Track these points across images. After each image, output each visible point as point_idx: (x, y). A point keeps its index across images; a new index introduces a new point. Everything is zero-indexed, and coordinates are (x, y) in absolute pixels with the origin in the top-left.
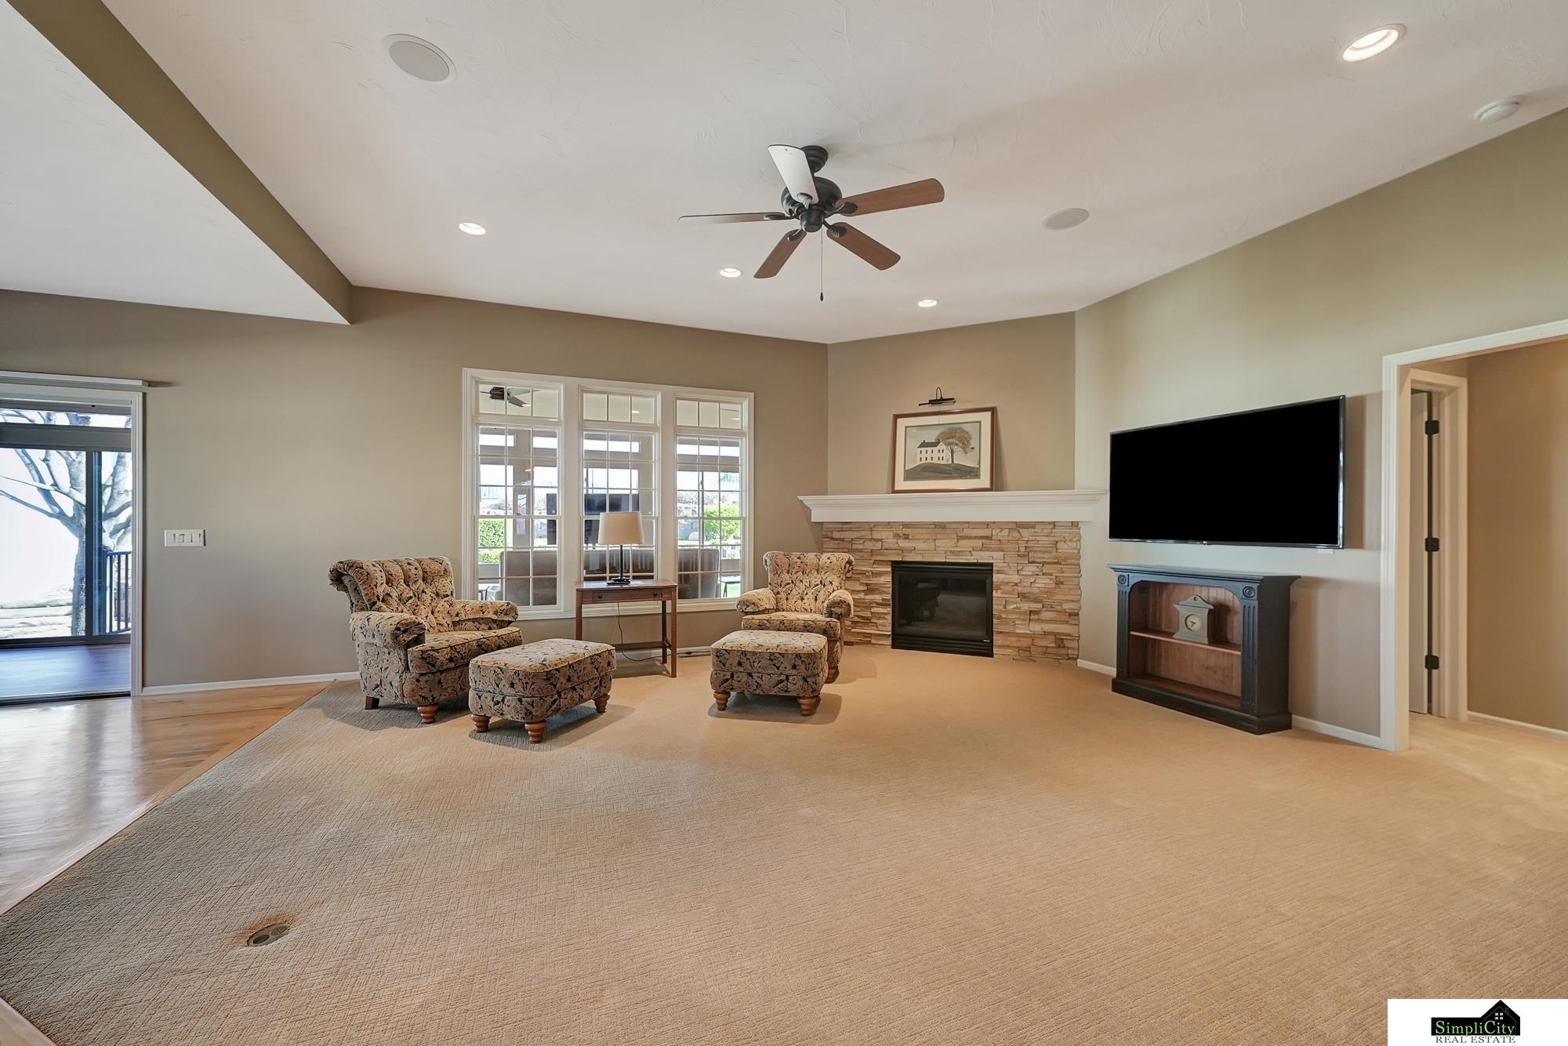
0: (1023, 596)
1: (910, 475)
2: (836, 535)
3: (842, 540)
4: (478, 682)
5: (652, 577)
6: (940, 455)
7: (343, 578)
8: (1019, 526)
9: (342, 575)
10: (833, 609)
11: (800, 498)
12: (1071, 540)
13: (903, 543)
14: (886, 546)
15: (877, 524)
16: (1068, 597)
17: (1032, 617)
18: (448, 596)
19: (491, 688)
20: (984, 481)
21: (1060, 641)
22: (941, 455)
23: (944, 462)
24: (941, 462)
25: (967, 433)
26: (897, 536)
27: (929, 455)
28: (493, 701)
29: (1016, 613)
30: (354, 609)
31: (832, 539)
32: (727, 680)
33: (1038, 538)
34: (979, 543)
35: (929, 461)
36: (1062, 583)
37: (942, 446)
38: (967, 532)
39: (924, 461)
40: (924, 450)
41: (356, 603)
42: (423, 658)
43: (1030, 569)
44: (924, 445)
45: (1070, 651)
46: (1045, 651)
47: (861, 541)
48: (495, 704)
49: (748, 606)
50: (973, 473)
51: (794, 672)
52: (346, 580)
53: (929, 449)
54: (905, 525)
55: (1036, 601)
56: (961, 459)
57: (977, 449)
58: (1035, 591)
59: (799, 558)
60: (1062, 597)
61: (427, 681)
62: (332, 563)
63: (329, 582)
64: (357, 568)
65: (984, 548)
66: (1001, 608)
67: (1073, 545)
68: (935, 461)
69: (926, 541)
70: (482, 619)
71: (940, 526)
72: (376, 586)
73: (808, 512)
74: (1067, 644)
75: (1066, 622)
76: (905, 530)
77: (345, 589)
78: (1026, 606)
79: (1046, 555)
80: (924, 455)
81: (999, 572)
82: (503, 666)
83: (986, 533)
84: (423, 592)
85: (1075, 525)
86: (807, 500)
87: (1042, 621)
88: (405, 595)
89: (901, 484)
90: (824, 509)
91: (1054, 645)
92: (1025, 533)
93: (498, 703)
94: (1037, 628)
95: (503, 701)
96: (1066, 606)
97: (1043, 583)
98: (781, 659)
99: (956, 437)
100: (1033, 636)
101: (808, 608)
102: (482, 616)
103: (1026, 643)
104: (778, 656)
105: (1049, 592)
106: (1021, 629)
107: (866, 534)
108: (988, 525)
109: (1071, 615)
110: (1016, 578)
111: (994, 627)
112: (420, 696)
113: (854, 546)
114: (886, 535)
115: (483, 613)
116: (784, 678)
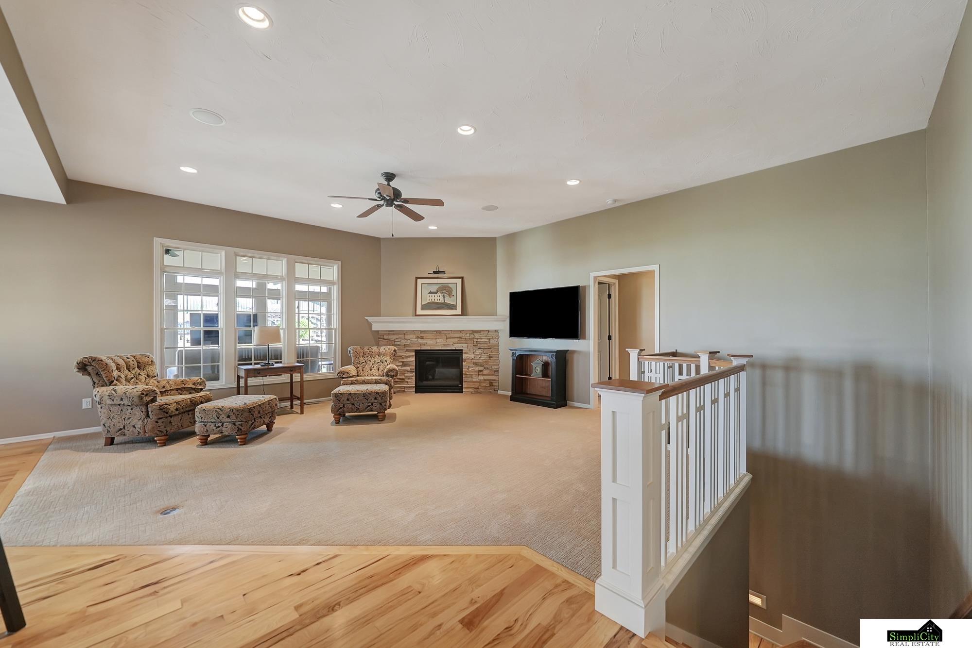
0: (476, 364)
1: (424, 307)
2: (386, 337)
3: (389, 340)
4: (204, 418)
5: (281, 362)
6: (438, 298)
7: (87, 367)
8: (474, 332)
9: (86, 365)
10: (389, 373)
11: (366, 318)
12: (495, 338)
13: (420, 341)
14: (412, 342)
15: (407, 332)
16: (494, 363)
17: (480, 373)
18: (155, 376)
19: (213, 420)
20: (459, 311)
21: (491, 383)
22: (439, 298)
23: (440, 302)
24: (439, 301)
25: (451, 288)
26: (418, 337)
27: (433, 298)
28: (215, 426)
29: (472, 372)
30: (96, 385)
31: (384, 339)
32: (341, 408)
33: (482, 337)
34: (456, 340)
35: (433, 301)
36: (492, 357)
37: (439, 294)
38: (451, 335)
39: (430, 301)
40: (431, 295)
41: (97, 382)
42: (160, 409)
43: (478, 352)
44: (431, 293)
45: (495, 387)
46: (485, 388)
47: (399, 340)
48: (217, 428)
49: (344, 374)
50: (454, 307)
51: (376, 401)
52: (89, 369)
53: (433, 295)
54: (422, 332)
55: (481, 366)
56: (448, 300)
57: (455, 296)
58: (481, 361)
59: (368, 349)
60: (492, 363)
61: (162, 422)
62: (80, 358)
63: (76, 370)
64: (98, 361)
65: (459, 342)
66: (467, 370)
67: (496, 340)
68: (436, 301)
69: (432, 339)
70: (184, 388)
71: (439, 332)
72: (112, 371)
73: (370, 325)
74: (494, 384)
75: (494, 375)
76: (421, 334)
77: (89, 374)
78: (477, 369)
79: (486, 345)
80: (430, 298)
81: (465, 353)
82: (221, 407)
83: (460, 335)
84: (139, 374)
85: (497, 331)
86: (370, 319)
87: (484, 375)
88: (129, 377)
89: (419, 312)
90: (379, 324)
91: (488, 385)
92: (476, 335)
93: (219, 427)
94: (481, 378)
95: (222, 425)
96: (493, 367)
97: (484, 357)
98: (369, 396)
99: (446, 290)
100: (480, 382)
101: (374, 374)
102: (183, 386)
103: (477, 385)
104: (367, 394)
105: (486, 362)
106: (475, 379)
107: (402, 336)
108: (460, 331)
109: (495, 371)
110: (473, 356)
111: (463, 378)
112: (159, 431)
113: (396, 343)
114: (412, 337)
115: (185, 385)
116: (370, 404)
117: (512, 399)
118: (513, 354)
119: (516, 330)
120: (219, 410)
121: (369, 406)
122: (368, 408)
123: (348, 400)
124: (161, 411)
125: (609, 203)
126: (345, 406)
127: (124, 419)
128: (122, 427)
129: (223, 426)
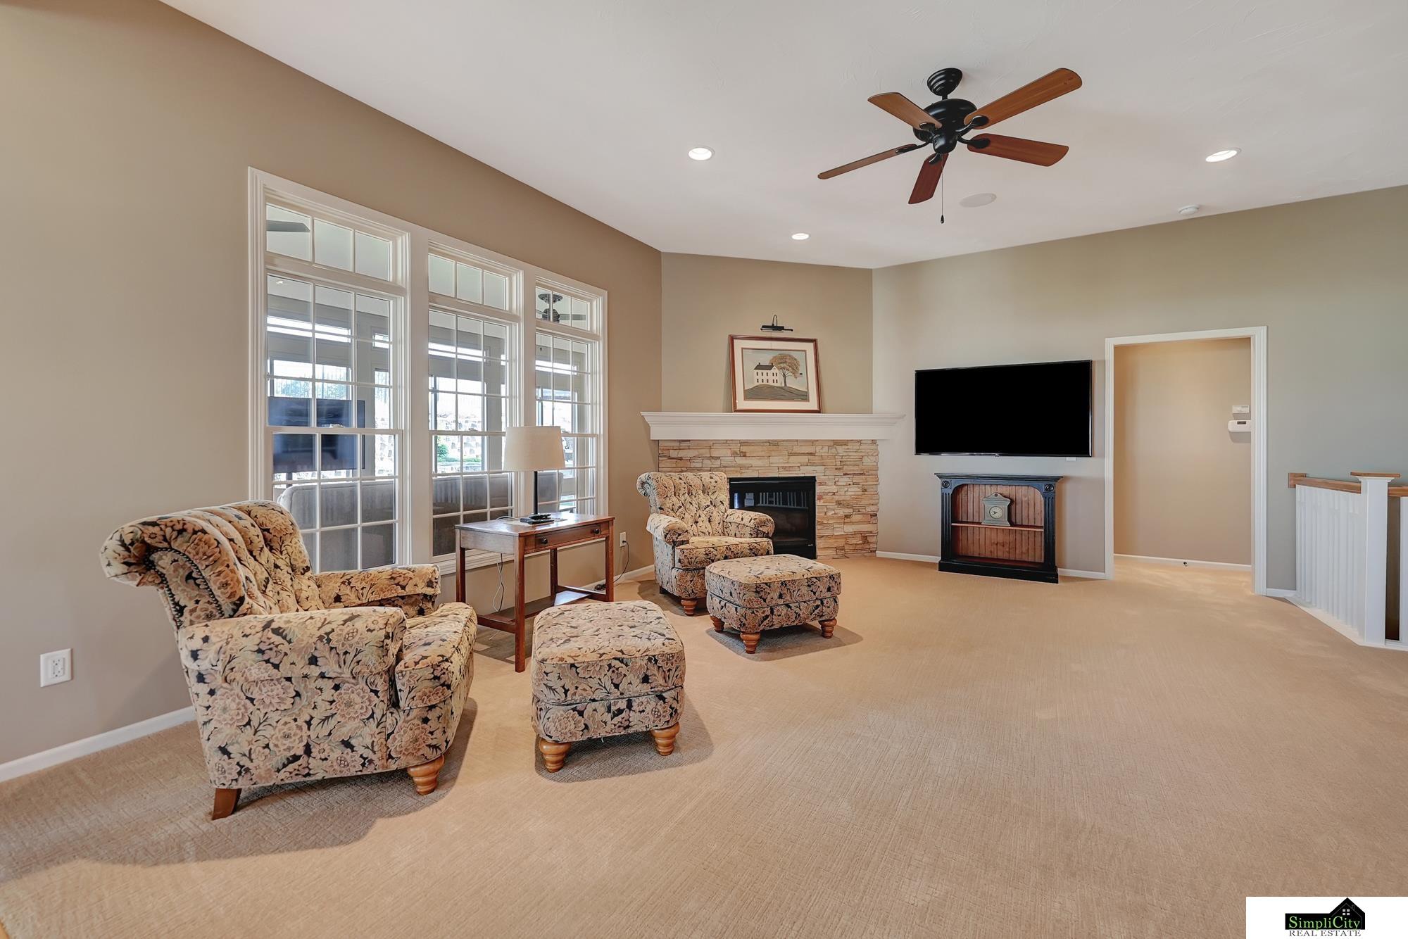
0: (839, 503)
1: (751, 394)
2: (673, 454)
3: (681, 459)
4: (572, 690)
6: (773, 378)
7: (155, 556)
8: (837, 443)
9: (150, 549)
11: (643, 413)
12: (872, 455)
13: (740, 461)
14: (724, 463)
15: (716, 442)
16: (871, 502)
17: (846, 521)
18: (308, 568)
19: (600, 694)
20: (812, 404)
21: (865, 537)
22: (775, 378)
23: (778, 385)
24: (775, 384)
25: (795, 359)
26: (735, 454)
27: (765, 377)
29: (833, 518)
30: (186, 617)
31: (670, 458)
33: (850, 454)
34: (805, 459)
35: (765, 382)
36: (866, 490)
37: (775, 370)
38: (797, 450)
39: (760, 382)
40: (760, 372)
41: (191, 605)
42: (436, 678)
43: (844, 480)
44: (759, 367)
45: (871, 546)
46: (855, 548)
47: (700, 460)
48: (615, 715)
50: (804, 397)
52: (164, 561)
53: (765, 372)
54: (743, 443)
55: (848, 506)
56: (793, 383)
57: (804, 374)
58: (848, 498)
60: (867, 502)
61: (439, 718)
62: (128, 527)
63: (119, 568)
64: (195, 532)
65: (810, 464)
66: (823, 514)
67: (873, 459)
68: (771, 383)
69: (761, 457)
70: (403, 598)
71: (774, 444)
73: (648, 428)
74: (870, 539)
75: (869, 522)
76: (742, 448)
77: (162, 581)
78: (842, 512)
79: (856, 468)
80: (760, 377)
81: (821, 484)
82: (619, 655)
83: (810, 449)
84: (276, 566)
85: (874, 442)
87: (852, 523)
89: (742, 403)
90: (664, 428)
91: (861, 542)
92: (841, 449)
93: (620, 711)
94: (850, 529)
95: (630, 706)
96: (868, 509)
97: (854, 490)
99: (787, 363)
100: (846, 537)
102: (401, 592)
103: (841, 543)
105: (857, 498)
106: (837, 531)
107: (705, 453)
108: (813, 442)
109: (872, 516)
110: (834, 488)
111: (817, 531)
112: (429, 746)
113: (693, 465)
114: (724, 453)
115: (403, 588)
116: (818, 602)
117: (943, 567)
118: (945, 485)
119: (928, 441)
120: (617, 664)
121: (818, 606)
122: (816, 611)
123: (780, 596)
124: (437, 683)
125: (1186, 210)
126: (775, 613)
127: (309, 723)
128: (300, 751)
129: (630, 710)
